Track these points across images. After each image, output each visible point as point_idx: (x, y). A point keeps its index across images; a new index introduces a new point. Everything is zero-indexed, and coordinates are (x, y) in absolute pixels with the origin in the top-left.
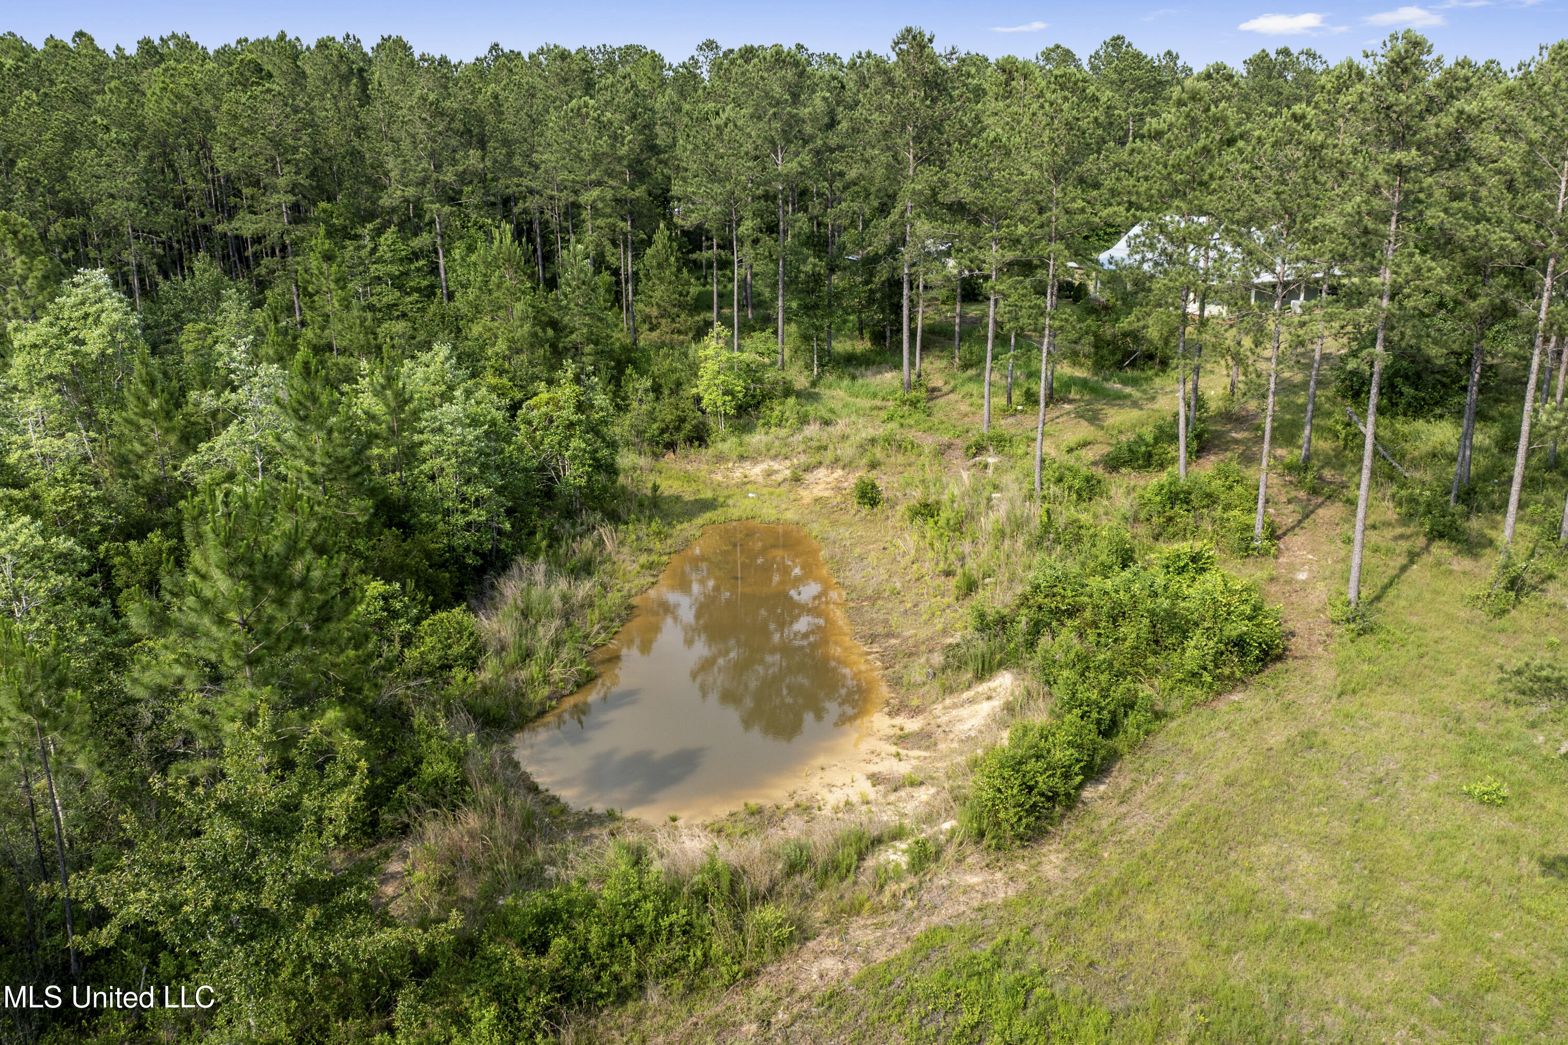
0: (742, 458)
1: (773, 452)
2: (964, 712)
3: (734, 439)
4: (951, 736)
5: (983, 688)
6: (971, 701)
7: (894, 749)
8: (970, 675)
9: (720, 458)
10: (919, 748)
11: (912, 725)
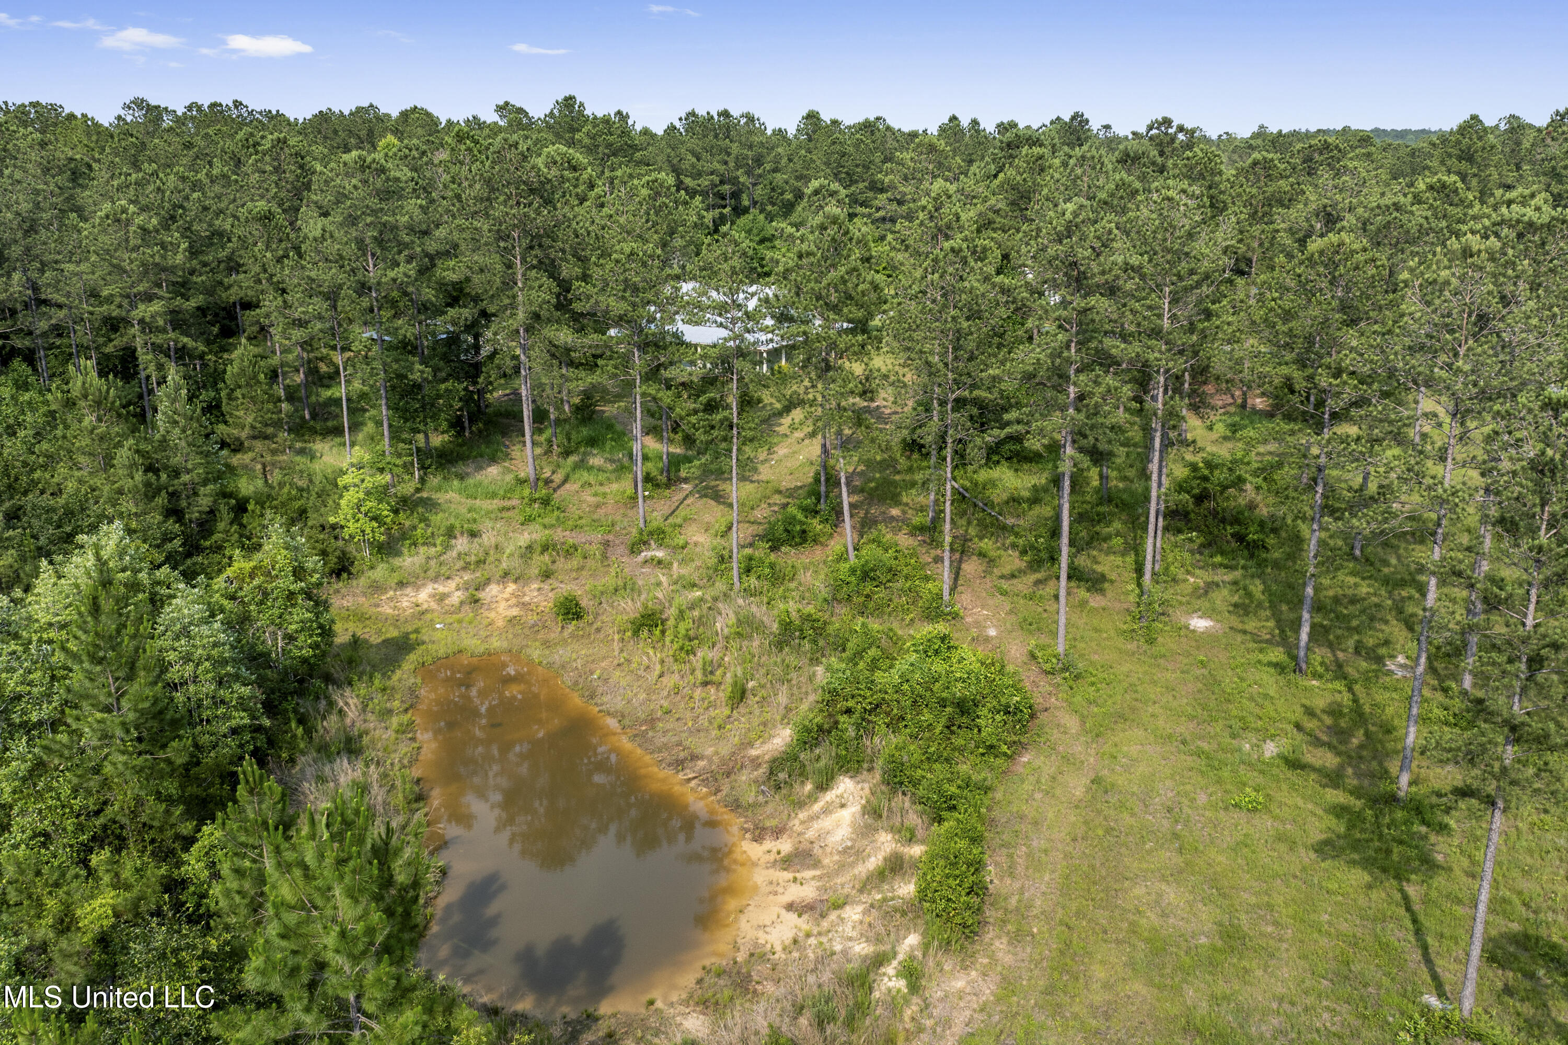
0: (401, 584)
1: (431, 573)
2: (826, 823)
3: (385, 565)
4: (828, 850)
5: (830, 796)
6: (826, 811)
7: (788, 875)
8: (809, 787)
9: (377, 588)
10: (808, 868)
11: (785, 846)
